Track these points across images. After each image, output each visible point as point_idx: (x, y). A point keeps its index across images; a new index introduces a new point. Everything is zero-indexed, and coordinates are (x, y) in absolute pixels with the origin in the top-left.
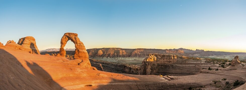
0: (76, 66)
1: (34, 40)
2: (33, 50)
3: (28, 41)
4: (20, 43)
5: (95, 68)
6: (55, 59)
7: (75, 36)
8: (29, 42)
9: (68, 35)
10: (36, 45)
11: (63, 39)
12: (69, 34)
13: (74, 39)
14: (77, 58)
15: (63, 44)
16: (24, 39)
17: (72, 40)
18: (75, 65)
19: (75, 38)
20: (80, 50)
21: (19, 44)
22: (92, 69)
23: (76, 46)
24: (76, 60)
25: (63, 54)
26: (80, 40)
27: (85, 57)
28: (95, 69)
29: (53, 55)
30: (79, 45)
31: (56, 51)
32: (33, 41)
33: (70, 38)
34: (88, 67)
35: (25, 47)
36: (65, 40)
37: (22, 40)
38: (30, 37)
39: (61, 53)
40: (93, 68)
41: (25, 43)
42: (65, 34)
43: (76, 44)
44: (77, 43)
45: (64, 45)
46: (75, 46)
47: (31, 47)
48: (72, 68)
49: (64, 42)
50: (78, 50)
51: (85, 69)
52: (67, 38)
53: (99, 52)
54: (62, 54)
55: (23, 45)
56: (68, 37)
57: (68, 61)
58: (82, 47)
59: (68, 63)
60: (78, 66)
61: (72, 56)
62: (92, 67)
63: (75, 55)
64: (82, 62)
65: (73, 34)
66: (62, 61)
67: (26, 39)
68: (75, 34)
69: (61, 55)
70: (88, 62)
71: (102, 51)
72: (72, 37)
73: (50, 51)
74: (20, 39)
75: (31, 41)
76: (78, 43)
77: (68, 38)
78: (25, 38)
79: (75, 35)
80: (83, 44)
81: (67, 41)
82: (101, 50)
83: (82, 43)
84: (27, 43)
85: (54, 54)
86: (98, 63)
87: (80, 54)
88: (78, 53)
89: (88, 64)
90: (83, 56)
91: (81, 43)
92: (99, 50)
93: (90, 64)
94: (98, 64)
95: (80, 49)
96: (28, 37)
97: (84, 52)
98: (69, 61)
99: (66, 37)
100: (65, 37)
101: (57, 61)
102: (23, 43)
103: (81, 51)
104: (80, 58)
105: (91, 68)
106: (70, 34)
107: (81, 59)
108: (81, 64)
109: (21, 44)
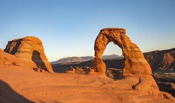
0: (129, 92)
1: (40, 44)
2: (38, 64)
3: (29, 46)
4: (11, 50)
5: (169, 95)
6: (86, 79)
7: (121, 33)
8: (30, 48)
9: (107, 32)
10: (44, 54)
11: (98, 40)
12: (110, 30)
13: (120, 41)
14: (129, 76)
15: (98, 50)
16: (19, 42)
17: (116, 42)
18: (126, 90)
19: (122, 38)
20: (134, 60)
21: (9, 53)
22: (163, 97)
23: (125, 52)
24: (127, 79)
25: (100, 69)
26: (130, 41)
27: (145, 73)
28: (170, 98)
29: (74, 69)
30: (130, 50)
31: (78, 63)
32: (38, 46)
33: (111, 39)
34: (153, 93)
35: (22, 58)
36: (103, 42)
37: (14, 44)
38: (31, 37)
39: (96, 68)
40: (164, 95)
41: (22, 50)
42: (101, 31)
43: (124, 49)
44: (125, 47)
45: (102, 52)
46: (123, 52)
47: (33, 59)
48: (121, 96)
49: (100, 46)
50: (130, 60)
51: (149, 98)
52: (106, 38)
53: (165, 58)
54: (98, 69)
55: (17, 54)
56: (107, 36)
57: (111, 83)
58: (137, 53)
59: (113, 86)
60: (132, 92)
61: (109, 70)
62: (161, 92)
63: (124, 69)
64: (140, 84)
65: (117, 29)
66: (100, 83)
67: (24, 41)
68: (120, 29)
69: (97, 71)
70: (151, 82)
71: (171, 55)
72: (116, 36)
73: (67, 62)
74: (10, 43)
75: (34, 45)
76: (128, 46)
77: (108, 38)
78: (22, 40)
79: (121, 31)
80: (138, 48)
81: (107, 44)
82: (168, 54)
83: (136, 45)
84: (27, 50)
85: (76, 68)
86: (166, 81)
87: (134, 68)
88: (129, 65)
89: (153, 86)
90: (140, 71)
91: (134, 47)
92: (165, 54)
93: (157, 86)
94: (167, 83)
95: (132, 57)
96: (29, 38)
97: (141, 64)
98: (115, 82)
99: (104, 37)
100: (101, 37)
101: (92, 84)
102: (18, 50)
103: (136, 61)
104: (134, 75)
105: (160, 94)
106: (112, 30)
107: (136, 77)
108: (139, 87)
109: (13, 53)
